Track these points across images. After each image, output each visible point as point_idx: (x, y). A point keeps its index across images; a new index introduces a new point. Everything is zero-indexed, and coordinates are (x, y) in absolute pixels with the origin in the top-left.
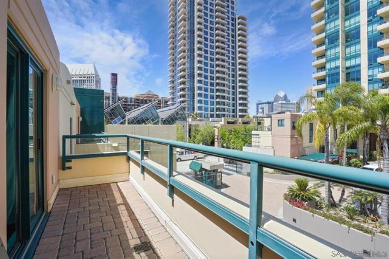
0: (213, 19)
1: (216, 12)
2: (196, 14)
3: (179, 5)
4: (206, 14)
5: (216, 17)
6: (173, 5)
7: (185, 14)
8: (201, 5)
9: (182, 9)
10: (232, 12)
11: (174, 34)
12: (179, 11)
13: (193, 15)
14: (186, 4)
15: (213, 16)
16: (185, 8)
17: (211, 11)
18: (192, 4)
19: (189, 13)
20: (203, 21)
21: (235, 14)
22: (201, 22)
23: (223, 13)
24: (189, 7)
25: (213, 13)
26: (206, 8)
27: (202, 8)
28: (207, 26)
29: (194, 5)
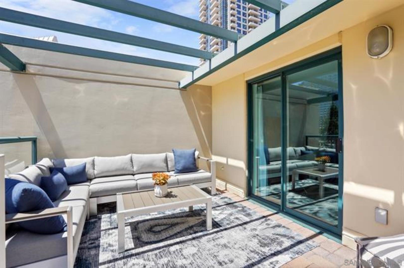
0: (246, 22)
1: (249, 15)
2: (229, 18)
3: (211, 10)
4: (239, 19)
5: (250, 21)
6: (203, 10)
7: (217, 19)
8: (234, 10)
9: (215, 15)
10: (264, 15)
11: (205, 40)
12: (211, 16)
13: (226, 19)
14: (219, 9)
15: (245, 20)
16: (217, 13)
17: (244, 14)
18: (225, 9)
19: (222, 18)
20: (237, 25)
21: (268, 17)
22: (234, 27)
23: (256, 16)
24: (222, 12)
25: (246, 16)
26: (239, 13)
27: (235, 12)
28: (240, 30)
29: (226, 10)
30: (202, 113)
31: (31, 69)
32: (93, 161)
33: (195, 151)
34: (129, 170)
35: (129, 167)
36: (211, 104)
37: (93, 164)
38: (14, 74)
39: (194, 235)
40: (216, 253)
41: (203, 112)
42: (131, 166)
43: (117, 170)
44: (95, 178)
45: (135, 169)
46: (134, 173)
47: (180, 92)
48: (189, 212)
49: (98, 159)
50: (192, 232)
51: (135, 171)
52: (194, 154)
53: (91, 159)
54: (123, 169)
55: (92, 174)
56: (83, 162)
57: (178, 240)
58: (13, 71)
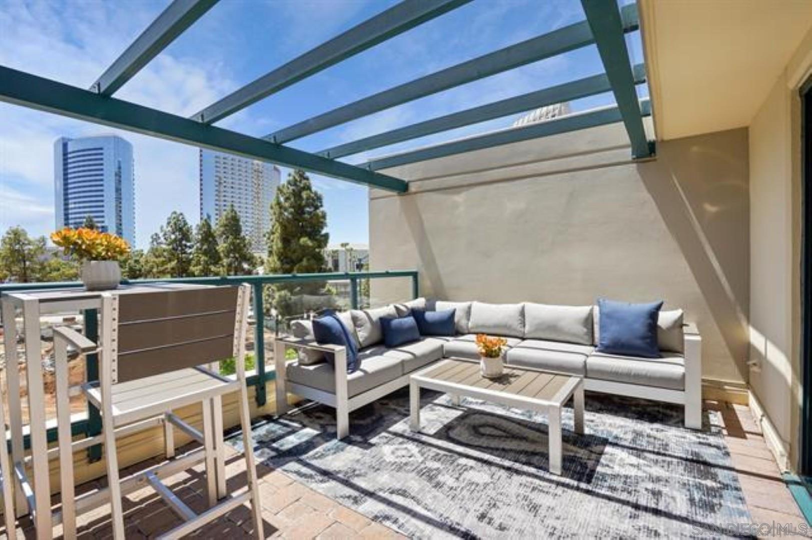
30: (710, 208)
31: (413, 188)
32: (470, 308)
33: (659, 308)
34: (515, 330)
35: (516, 324)
36: (746, 178)
37: (468, 312)
38: (402, 197)
39: (517, 466)
40: (502, 504)
41: (712, 204)
42: (519, 322)
43: (496, 326)
44: (469, 333)
45: (527, 328)
46: (525, 337)
47: (638, 169)
48: (575, 433)
49: (476, 306)
50: (524, 460)
51: (526, 332)
52: (653, 315)
53: (465, 305)
54: (505, 326)
55: (465, 327)
56: (453, 308)
57: (486, 456)
58: (399, 194)
